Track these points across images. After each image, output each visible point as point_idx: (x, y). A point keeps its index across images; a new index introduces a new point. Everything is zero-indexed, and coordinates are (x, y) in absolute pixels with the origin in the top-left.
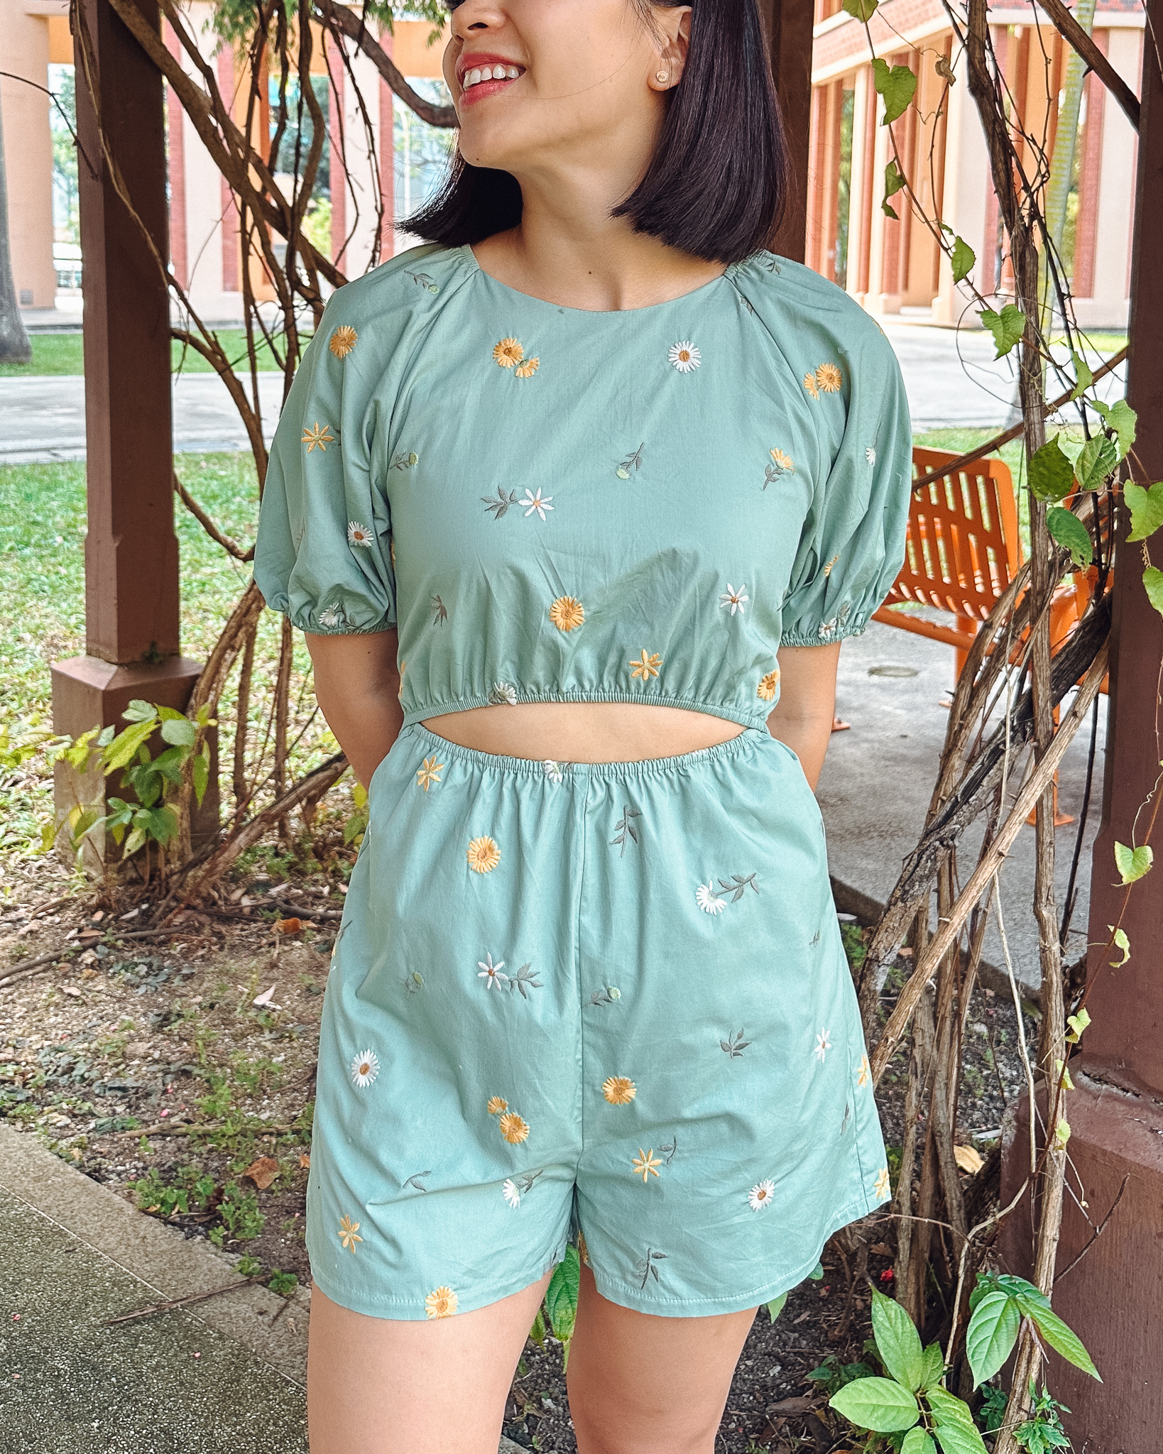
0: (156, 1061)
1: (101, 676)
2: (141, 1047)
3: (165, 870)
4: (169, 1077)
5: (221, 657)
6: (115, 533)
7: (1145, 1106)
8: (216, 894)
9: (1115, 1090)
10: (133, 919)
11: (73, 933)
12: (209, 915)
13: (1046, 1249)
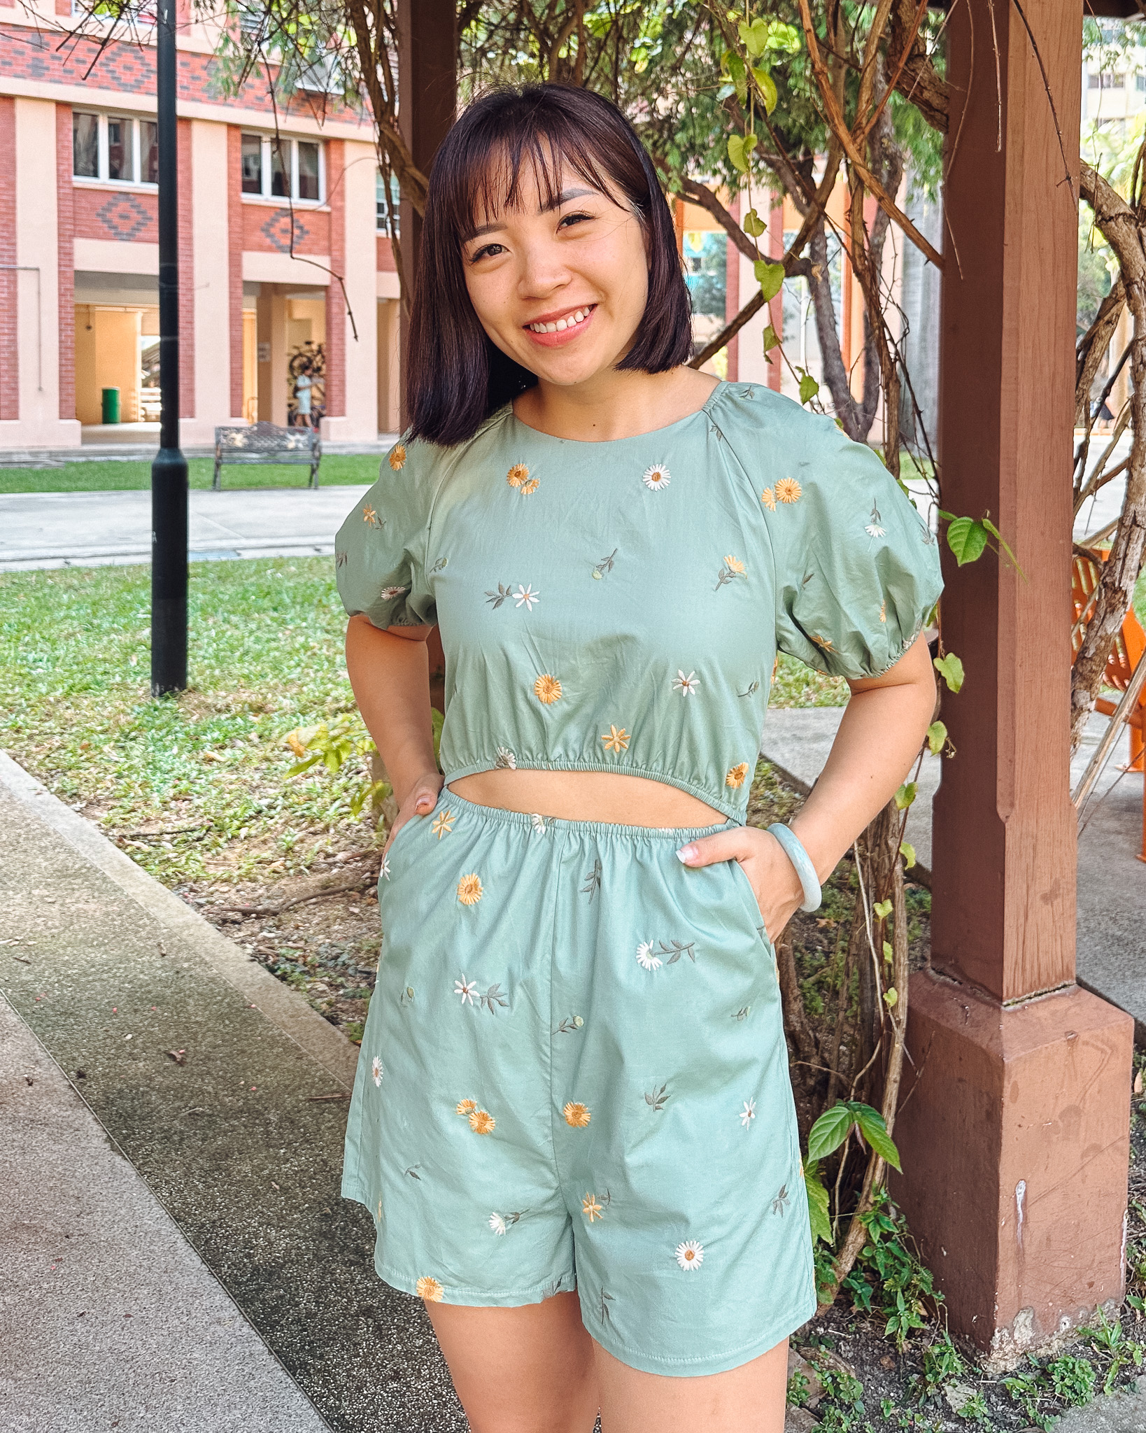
7: (962, 991)
9: (948, 979)
13: (891, 1086)
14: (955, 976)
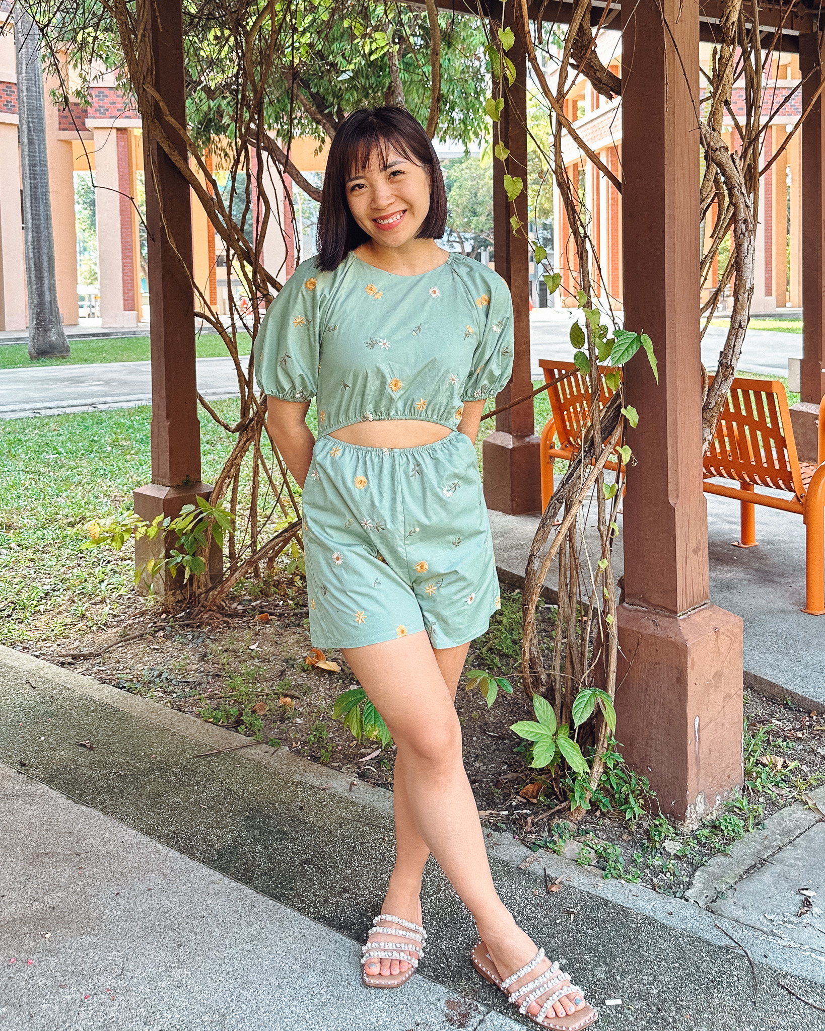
0: (202, 672)
1: (161, 492)
3: (197, 592)
4: (210, 677)
5: (223, 481)
6: (168, 417)
7: (649, 612)
8: (224, 605)
9: (639, 607)
10: (181, 617)
11: (150, 625)
12: (221, 614)
13: (611, 676)
14: (643, 605)
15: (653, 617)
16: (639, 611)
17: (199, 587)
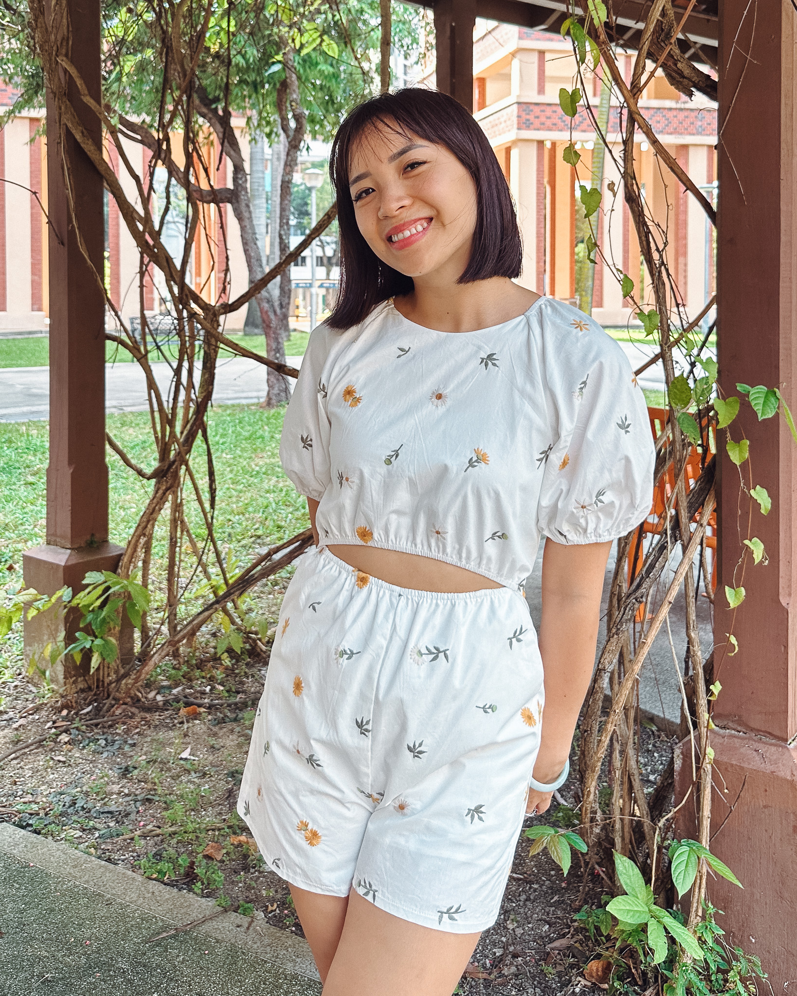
0: (127, 795)
1: (61, 557)
2: (116, 788)
3: (107, 681)
4: (138, 804)
5: (137, 541)
6: (70, 463)
7: (750, 739)
8: (140, 695)
9: (733, 732)
10: (88, 713)
11: (49, 724)
12: (137, 707)
13: (705, 823)
14: (739, 729)
15: (756, 745)
16: (735, 737)
17: (109, 675)
